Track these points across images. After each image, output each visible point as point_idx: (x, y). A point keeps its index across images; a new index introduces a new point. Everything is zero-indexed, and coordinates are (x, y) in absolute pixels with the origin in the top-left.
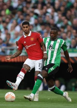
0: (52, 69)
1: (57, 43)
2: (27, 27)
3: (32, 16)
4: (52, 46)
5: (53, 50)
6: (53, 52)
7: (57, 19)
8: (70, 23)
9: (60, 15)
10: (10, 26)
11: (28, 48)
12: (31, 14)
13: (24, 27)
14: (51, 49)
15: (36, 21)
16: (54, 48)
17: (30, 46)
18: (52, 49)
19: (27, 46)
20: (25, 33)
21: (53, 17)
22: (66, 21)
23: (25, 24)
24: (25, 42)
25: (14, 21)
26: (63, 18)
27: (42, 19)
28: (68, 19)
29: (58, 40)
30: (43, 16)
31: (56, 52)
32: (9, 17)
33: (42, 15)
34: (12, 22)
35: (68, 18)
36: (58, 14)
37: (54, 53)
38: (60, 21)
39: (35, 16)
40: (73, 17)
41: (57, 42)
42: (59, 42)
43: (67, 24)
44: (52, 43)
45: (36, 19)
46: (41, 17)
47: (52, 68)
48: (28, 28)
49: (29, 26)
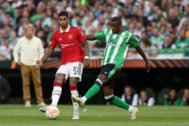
0: (112, 73)
1: (121, 37)
2: (64, 19)
3: (116, 7)
4: (113, 40)
5: (115, 45)
6: (114, 47)
7: (148, 9)
8: (165, 14)
9: (152, 5)
10: (85, 20)
11: (64, 47)
12: (114, 4)
13: (61, 20)
14: (111, 44)
15: (120, 13)
16: (116, 43)
17: (66, 45)
18: (113, 43)
19: (63, 44)
20: (62, 27)
21: (143, 7)
22: (159, 11)
23: (63, 16)
24: (60, 39)
25: (91, 14)
26: (156, 8)
27: (129, 10)
28: (163, 10)
29: (123, 33)
30: (130, 6)
31: (118, 49)
32: (85, 8)
33: (128, 5)
34: (89, 16)
35: (164, 7)
36: (150, 2)
37: (115, 49)
38: (152, 12)
39: (119, 7)
40: (169, 6)
41: (121, 35)
42: (124, 36)
43: (161, 16)
44: (115, 36)
45: (120, 10)
46: (127, 7)
47: (113, 70)
48: (66, 20)
49: (67, 18)
